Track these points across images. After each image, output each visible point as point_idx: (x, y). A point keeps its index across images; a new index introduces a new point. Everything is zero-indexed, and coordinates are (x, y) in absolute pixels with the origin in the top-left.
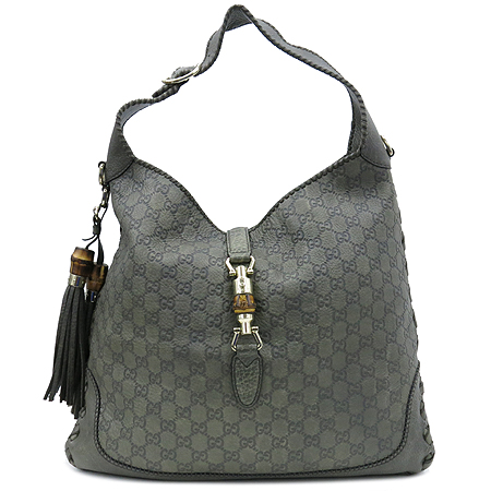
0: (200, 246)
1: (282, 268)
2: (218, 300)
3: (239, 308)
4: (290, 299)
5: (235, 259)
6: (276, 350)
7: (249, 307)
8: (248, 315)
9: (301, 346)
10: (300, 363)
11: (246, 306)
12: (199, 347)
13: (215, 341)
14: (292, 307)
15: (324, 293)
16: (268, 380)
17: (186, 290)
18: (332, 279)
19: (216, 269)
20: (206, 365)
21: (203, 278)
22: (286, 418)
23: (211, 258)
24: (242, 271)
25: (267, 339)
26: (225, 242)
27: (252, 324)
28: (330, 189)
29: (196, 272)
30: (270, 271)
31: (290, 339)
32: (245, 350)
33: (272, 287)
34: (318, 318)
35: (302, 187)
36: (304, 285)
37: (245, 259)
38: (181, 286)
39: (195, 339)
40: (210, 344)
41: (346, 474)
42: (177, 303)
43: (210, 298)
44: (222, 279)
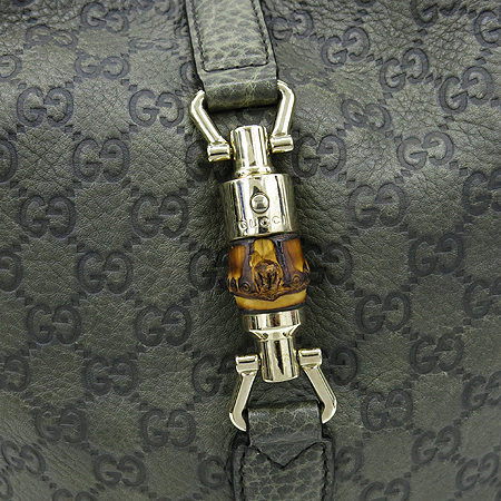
0: (96, 45)
1: (387, 119)
2: (173, 253)
3: (253, 294)
4: (429, 239)
5: (224, 95)
6: (376, 404)
7: (289, 287)
8: (285, 317)
9: (456, 386)
11: (278, 287)
12: (116, 411)
13: (173, 388)
14: (434, 265)
17: (56, 220)
19: (158, 139)
20: (148, 462)
21: (112, 175)
23: (136, 93)
24: (252, 142)
25: (346, 370)
26: (182, 22)
27: (301, 340)
29: (86, 152)
30: (352, 136)
33: (364, 199)
36: (478, 187)
37: (260, 91)
38: (35, 208)
39: (102, 386)
40: (154, 398)
42: (28, 266)
43: (143, 248)
44: (179, 172)
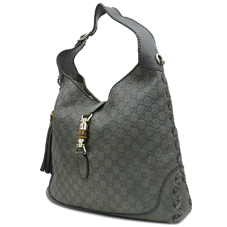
9: (104, 154)
10: (103, 161)
12: (68, 152)
15: (113, 130)
16: (91, 168)
18: (118, 124)
22: (99, 186)
24: (85, 120)
27: (83, 143)
28: (130, 82)
31: (100, 150)
32: (79, 154)
34: (110, 142)
35: (119, 82)
38: (65, 126)
40: (72, 151)
41: (130, 217)
43: (73, 132)
